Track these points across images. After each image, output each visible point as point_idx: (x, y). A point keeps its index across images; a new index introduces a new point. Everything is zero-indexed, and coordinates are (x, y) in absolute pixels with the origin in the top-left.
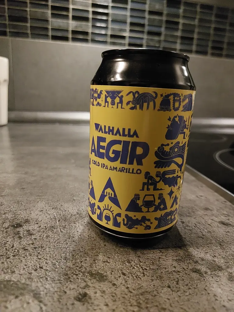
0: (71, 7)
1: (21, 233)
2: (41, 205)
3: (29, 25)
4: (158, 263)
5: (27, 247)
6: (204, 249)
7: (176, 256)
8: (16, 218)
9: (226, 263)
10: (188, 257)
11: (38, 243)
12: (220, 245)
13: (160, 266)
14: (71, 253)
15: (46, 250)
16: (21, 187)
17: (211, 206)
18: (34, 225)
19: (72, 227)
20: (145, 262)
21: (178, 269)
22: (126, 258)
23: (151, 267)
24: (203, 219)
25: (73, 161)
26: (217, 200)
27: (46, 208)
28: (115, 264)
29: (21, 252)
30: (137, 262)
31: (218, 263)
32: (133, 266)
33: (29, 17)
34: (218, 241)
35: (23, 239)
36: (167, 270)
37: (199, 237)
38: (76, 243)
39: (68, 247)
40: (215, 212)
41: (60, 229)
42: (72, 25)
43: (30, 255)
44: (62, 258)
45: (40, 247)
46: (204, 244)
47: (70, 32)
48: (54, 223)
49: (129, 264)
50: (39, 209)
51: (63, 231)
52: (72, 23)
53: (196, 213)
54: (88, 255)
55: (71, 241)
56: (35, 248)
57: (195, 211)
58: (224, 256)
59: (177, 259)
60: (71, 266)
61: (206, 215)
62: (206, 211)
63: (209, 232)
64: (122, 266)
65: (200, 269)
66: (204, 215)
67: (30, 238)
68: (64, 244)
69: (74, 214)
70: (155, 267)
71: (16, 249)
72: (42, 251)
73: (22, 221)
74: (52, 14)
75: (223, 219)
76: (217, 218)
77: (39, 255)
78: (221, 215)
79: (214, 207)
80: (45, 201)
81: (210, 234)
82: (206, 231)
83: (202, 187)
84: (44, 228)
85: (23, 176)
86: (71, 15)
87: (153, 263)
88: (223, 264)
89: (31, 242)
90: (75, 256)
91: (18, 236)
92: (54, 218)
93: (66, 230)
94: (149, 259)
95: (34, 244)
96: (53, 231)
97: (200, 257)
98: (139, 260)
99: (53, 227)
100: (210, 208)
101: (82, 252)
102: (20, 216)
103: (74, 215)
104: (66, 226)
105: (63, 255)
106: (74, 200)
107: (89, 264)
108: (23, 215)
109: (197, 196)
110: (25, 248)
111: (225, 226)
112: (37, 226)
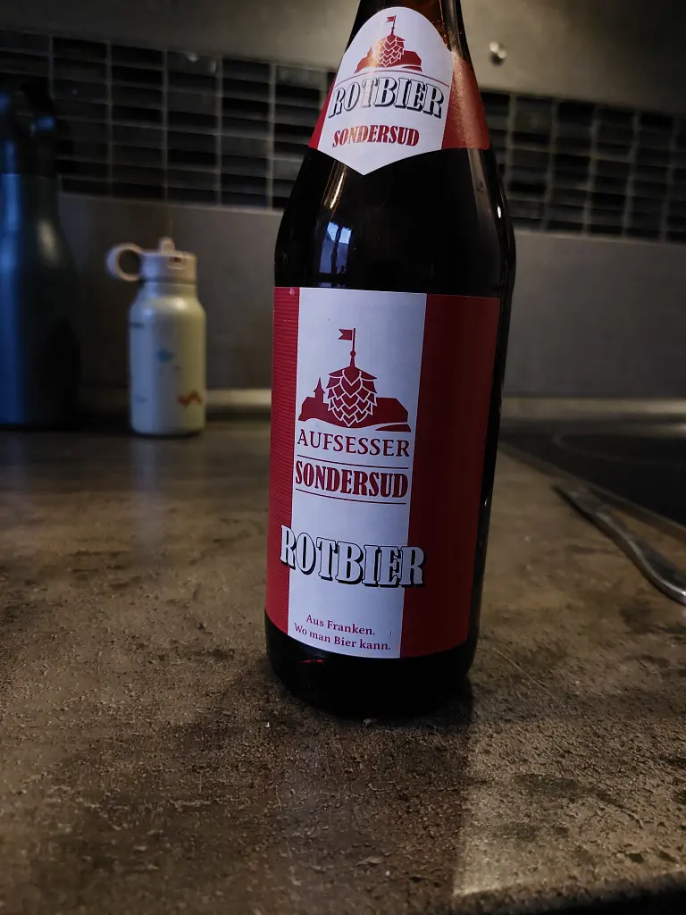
14: (597, 724)
15: (546, 720)
19: (555, 676)
38: (590, 706)
39: (583, 715)
41: (534, 680)
44: (589, 734)
48: (511, 668)
51: (543, 683)
54: (633, 729)
55: (579, 704)
60: (621, 748)
69: (534, 650)
72: (541, 722)
77: (542, 730)
90: (611, 731)
101: (618, 723)
103: (538, 652)
105: (587, 729)
107: (650, 744)
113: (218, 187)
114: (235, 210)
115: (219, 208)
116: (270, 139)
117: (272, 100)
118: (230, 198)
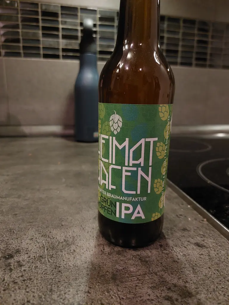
0: (61, 26)
1: (12, 265)
2: (31, 232)
3: (21, 45)
4: (134, 291)
5: (17, 280)
6: (178, 275)
7: (152, 283)
8: (8, 249)
9: (196, 288)
10: (162, 284)
11: (27, 275)
12: (193, 269)
13: (136, 294)
14: (56, 284)
15: (34, 282)
16: (14, 213)
17: (189, 226)
18: (24, 255)
19: (59, 256)
20: (123, 291)
21: (152, 297)
22: (106, 288)
23: (128, 296)
24: (180, 241)
25: (64, 180)
26: (196, 219)
27: (36, 236)
28: (95, 294)
29: (10, 285)
30: (115, 291)
31: (188, 289)
32: (112, 295)
33: (21, 38)
34: (191, 265)
35: (13, 271)
36: (142, 298)
37: (174, 261)
38: (62, 273)
39: (54, 278)
40: (192, 233)
41: (48, 258)
42: (62, 43)
43: (19, 289)
44: (48, 290)
45: (29, 279)
46: (178, 269)
47: (61, 50)
48: (42, 252)
49: (108, 294)
50: (30, 238)
51: (50, 260)
52: (62, 42)
53: (174, 234)
54: (71, 286)
55: (57, 272)
56: (24, 280)
57: (173, 232)
58: (195, 281)
59: (152, 286)
60: (56, 299)
61: (184, 236)
62: (184, 232)
63: (184, 255)
64: (102, 297)
65: (172, 296)
66: (182, 236)
67: (20, 270)
68: (50, 275)
69: (61, 241)
70: (131, 296)
71: (6, 283)
72: (31, 283)
73: (13, 251)
74: (43, 34)
75: (199, 239)
76: (192, 240)
77: (27, 288)
78: (197, 236)
79: (192, 227)
80: (35, 228)
81: (185, 258)
82: (182, 254)
83: (182, 204)
84: (33, 258)
85: (17, 200)
86: (60, 34)
87: (130, 291)
88: (194, 290)
89: (20, 275)
90: (60, 288)
91: (9, 268)
92: (43, 247)
93: (53, 259)
94: (127, 287)
95: (23, 277)
96: (41, 260)
97: (173, 283)
98: (118, 289)
99: (41, 257)
100: (188, 228)
101: (67, 282)
102: (12, 245)
103: (62, 243)
104: (53, 255)
105: (49, 287)
106: (62, 225)
107: (72, 296)
108: (14, 244)
109: (177, 216)
110: (15, 281)
111: (200, 248)
112: (26, 256)
113: (22, 51)
114: (29, 59)
115: (22, 59)
116: (40, 32)
117: (40, 17)
118: (26, 55)
